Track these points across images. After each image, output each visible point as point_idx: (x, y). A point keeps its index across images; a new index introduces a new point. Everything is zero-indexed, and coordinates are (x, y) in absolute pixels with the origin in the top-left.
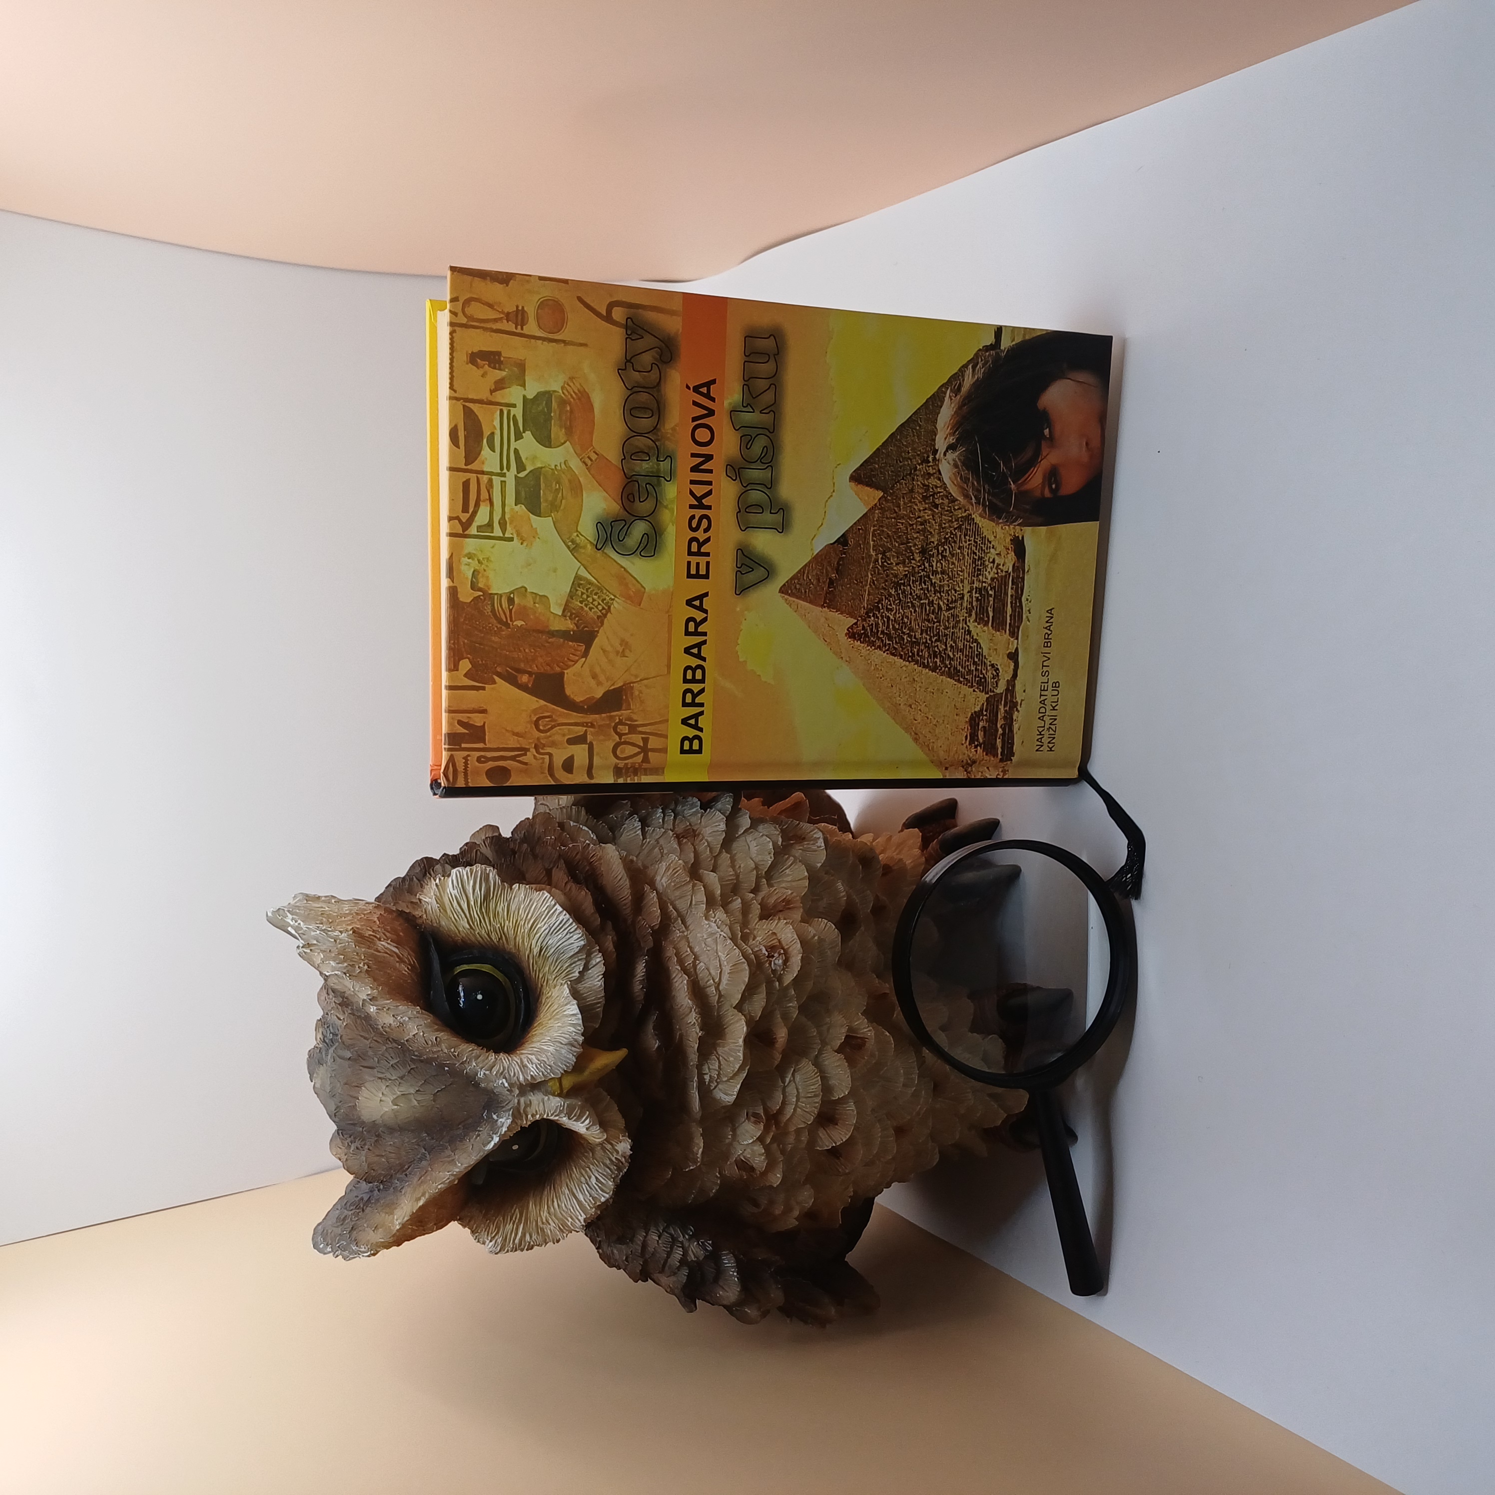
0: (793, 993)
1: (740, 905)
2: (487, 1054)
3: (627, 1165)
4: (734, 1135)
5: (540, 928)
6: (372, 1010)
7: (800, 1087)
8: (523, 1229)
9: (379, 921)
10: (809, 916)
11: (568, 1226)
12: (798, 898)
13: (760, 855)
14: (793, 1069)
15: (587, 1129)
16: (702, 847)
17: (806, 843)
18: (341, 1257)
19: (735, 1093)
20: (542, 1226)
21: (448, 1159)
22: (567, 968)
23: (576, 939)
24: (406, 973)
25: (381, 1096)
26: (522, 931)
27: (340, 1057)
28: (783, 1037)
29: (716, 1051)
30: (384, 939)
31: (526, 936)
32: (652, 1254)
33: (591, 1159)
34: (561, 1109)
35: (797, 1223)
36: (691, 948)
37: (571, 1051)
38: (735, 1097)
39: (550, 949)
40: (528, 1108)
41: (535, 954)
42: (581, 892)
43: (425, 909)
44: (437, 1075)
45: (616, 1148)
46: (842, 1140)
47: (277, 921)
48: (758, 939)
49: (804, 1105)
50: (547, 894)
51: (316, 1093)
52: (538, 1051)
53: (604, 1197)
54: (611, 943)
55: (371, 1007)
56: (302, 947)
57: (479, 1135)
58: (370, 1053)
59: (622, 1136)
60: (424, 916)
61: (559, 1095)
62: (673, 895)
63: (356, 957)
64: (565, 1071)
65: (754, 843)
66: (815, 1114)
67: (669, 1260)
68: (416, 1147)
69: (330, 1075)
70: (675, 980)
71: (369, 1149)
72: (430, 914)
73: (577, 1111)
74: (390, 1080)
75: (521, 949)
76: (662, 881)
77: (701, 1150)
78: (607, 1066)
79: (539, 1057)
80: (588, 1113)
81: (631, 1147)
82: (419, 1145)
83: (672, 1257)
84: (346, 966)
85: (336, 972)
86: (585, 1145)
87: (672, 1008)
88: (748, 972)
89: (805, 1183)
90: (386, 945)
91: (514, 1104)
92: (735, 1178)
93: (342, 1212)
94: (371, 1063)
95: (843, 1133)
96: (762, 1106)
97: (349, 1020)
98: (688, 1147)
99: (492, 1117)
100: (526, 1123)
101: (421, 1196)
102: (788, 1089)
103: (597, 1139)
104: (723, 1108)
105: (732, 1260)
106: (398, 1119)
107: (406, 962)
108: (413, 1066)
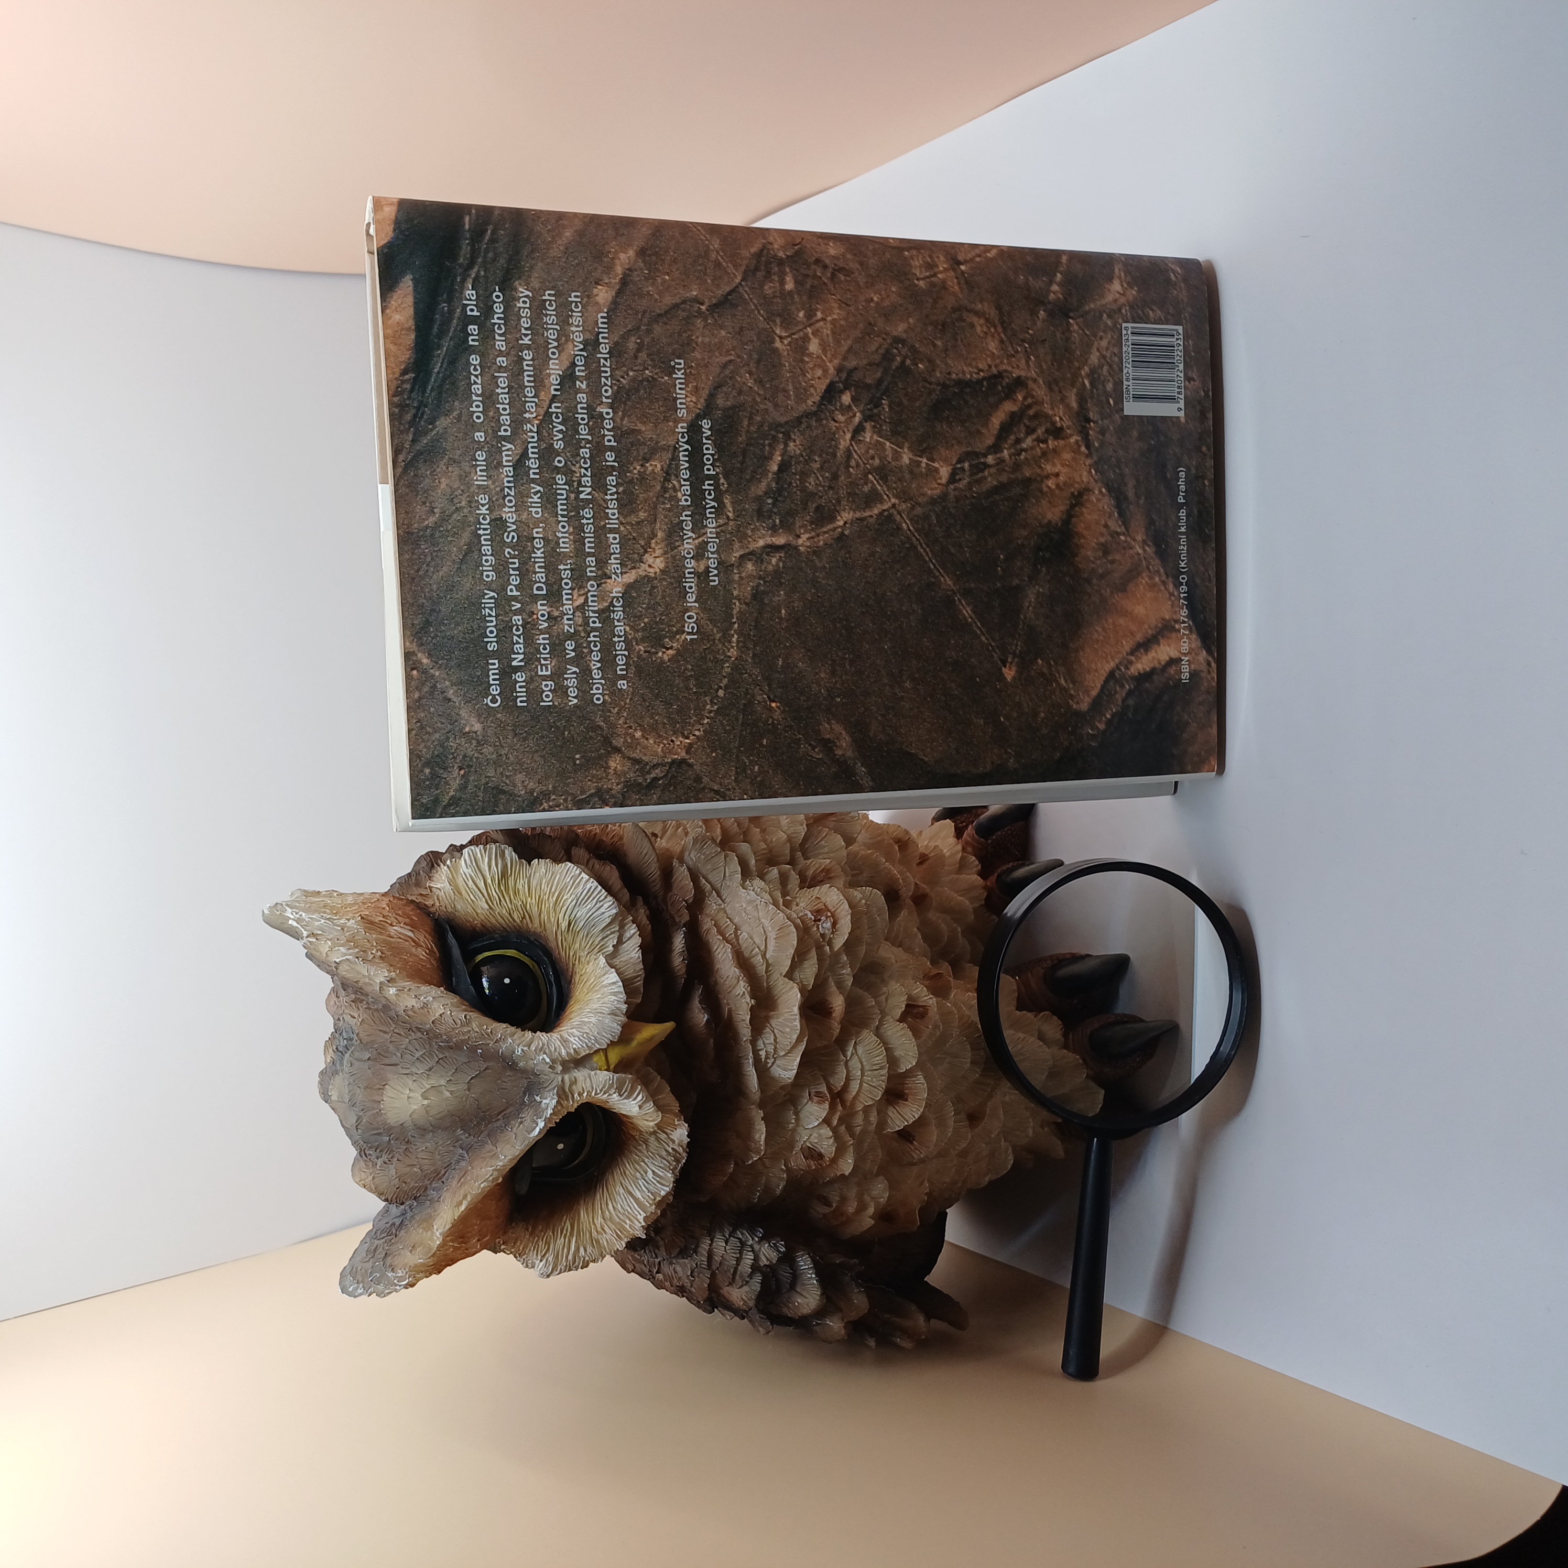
0: (845, 958)
1: (778, 875)
2: (523, 1032)
3: (685, 1155)
4: (798, 1119)
5: (567, 899)
6: (391, 992)
7: (864, 1060)
8: (576, 1243)
9: (389, 908)
10: (852, 883)
11: (625, 1229)
12: (837, 866)
13: (791, 826)
14: (853, 1041)
15: (640, 1107)
16: (729, 822)
18: (375, 1294)
19: (796, 1067)
20: (596, 1237)
21: (489, 1154)
22: (600, 942)
23: (608, 908)
24: (425, 957)
25: (408, 1092)
26: (547, 905)
27: (358, 1061)
28: (840, 1005)
29: (770, 1023)
30: (396, 923)
32: (720, 1264)
33: (645, 1152)
34: (610, 1082)
35: (873, 1222)
36: (730, 919)
37: (615, 1021)
38: (795, 1071)
39: (579, 922)
40: (574, 1087)
41: (563, 930)
42: (604, 868)
43: (438, 897)
44: (470, 1062)
45: (671, 1137)
46: (915, 1117)
47: (276, 921)
48: (802, 905)
49: (870, 1079)
50: (569, 864)
52: (578, 1025)
53: (663, 1191)
54: (645, 916)
55: (389, 989)
56: (306, 938)
57: (521, 1123)
58: (391, 1048)
59: (678, 1121)
60: (437, 904)
61: (608, 1070)
62: (705, 869)
63: (368, 944)
64: (611, 1041)
66: (882, 1088)
67: (739, 1267)
68: (452, 1148)
69: (348, 1083)
70: (717, 952)
71: (398, 1160)
72: (443, 900)
73: (628, 1085)
74: (417, 1074)
75: (548, 925)
76: (691, 856)
77: (763, 1137)
78: (655, 1037)
79: (579, 1030)
81: (688, 1133)
82: (454, 1145)
84: (358, 952)
85: (348, 957)
86: (638, 1136)
87: (716, 982)
88: (795, 935)
89: (877, 1175)
90: (400, 930)
91: (558, 1082)
92: (802, 1170)
93: (372, 1244)
94: (394, 1060)
95: (914, 1110)
96: (825, 1085)
97: (365, 1015)
98: (747, 1135)
99: (535, 1100)
100: (572, 1105)
101: (463, 1199)
102: (850, 1064)
103: (652, 1124)
104: (783, 1087)
105: (809, 1261)
106: (431, 1114)
107: (421, 947)
108: (442, 1056)
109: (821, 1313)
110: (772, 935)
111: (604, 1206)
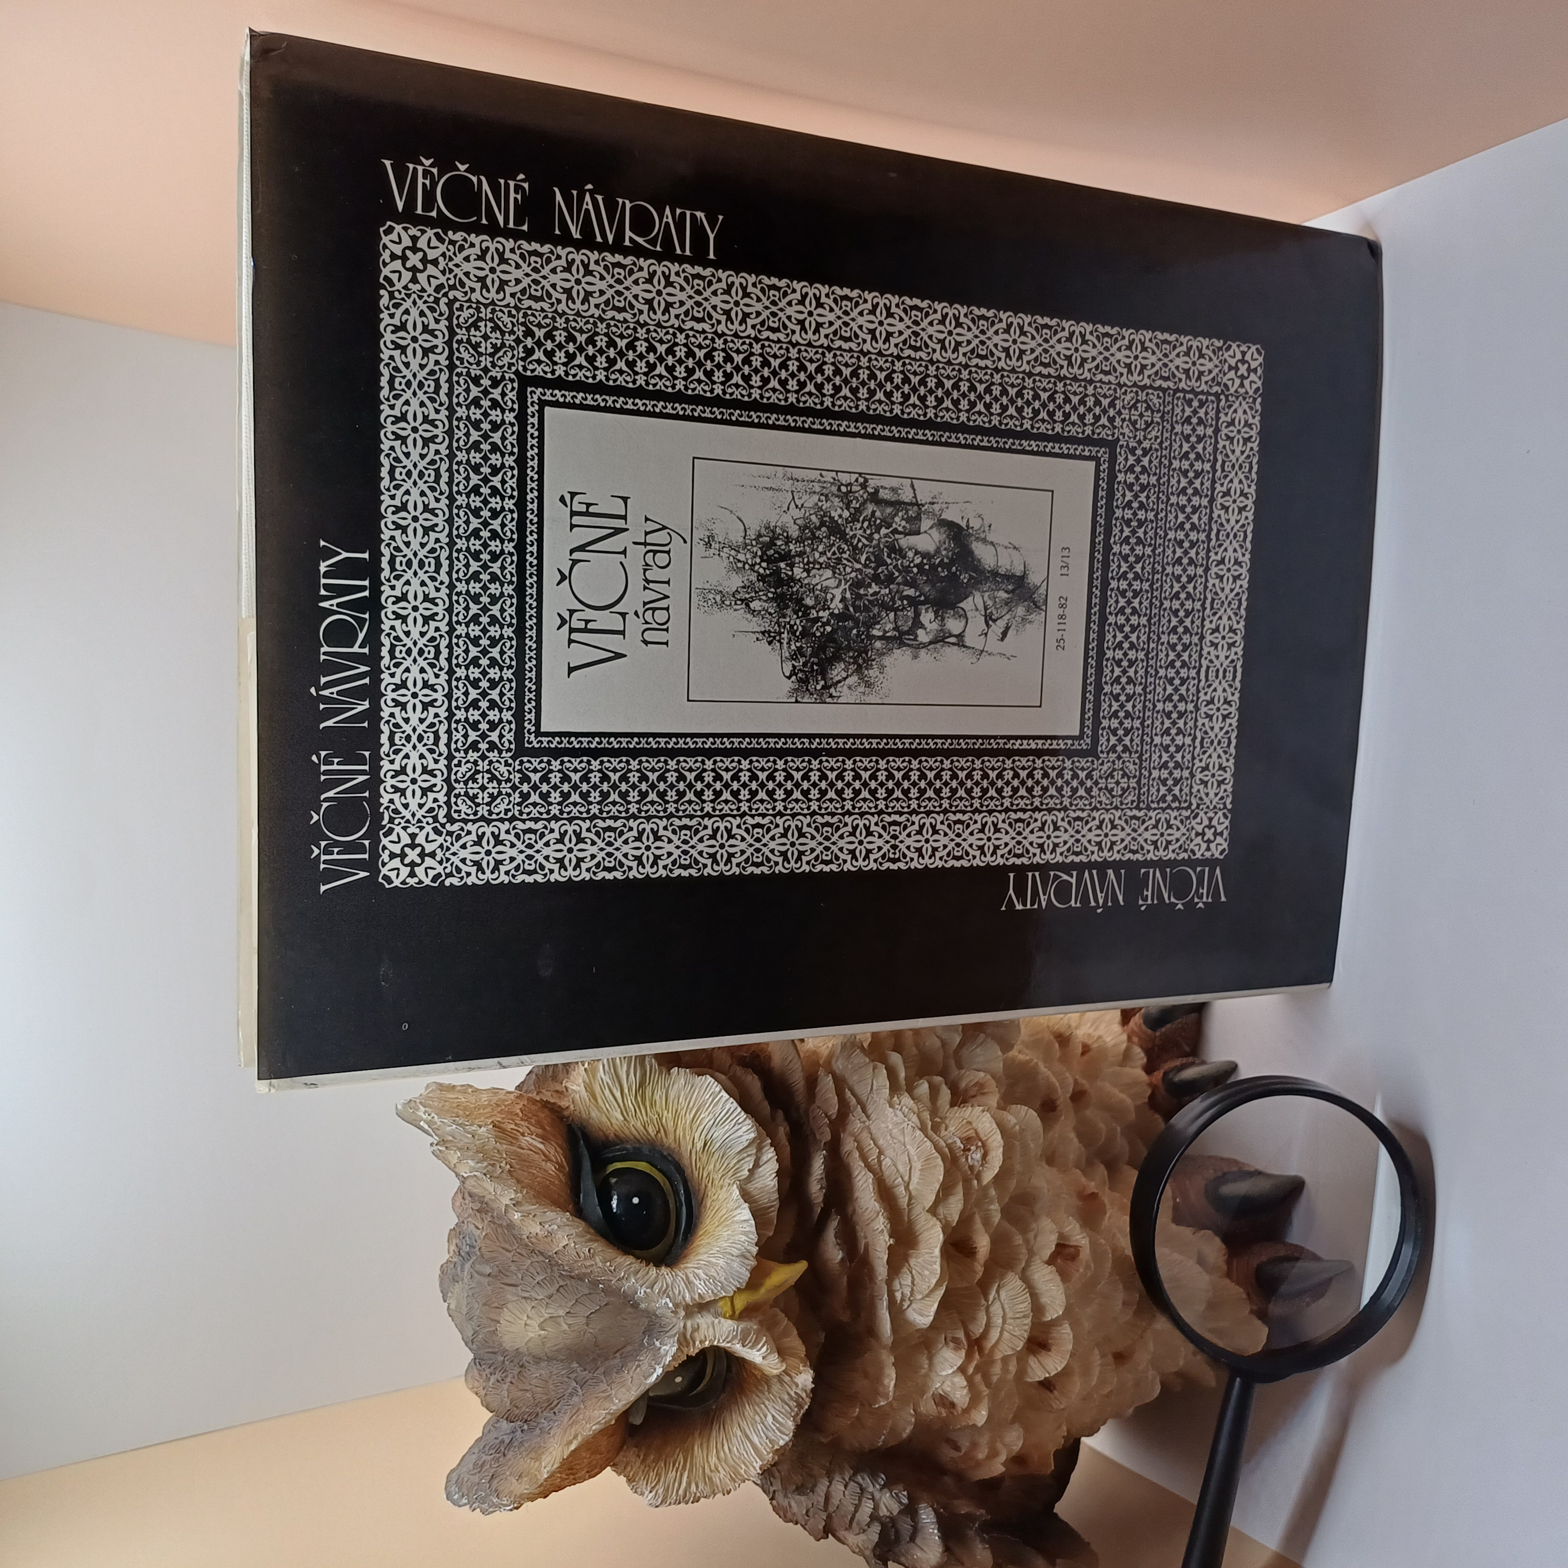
0: (994, 1193)
1: (928, 1090)
2: (647, 1268)
3: (808, 1401)
4: (931, 1364)
5: (704, 1118)
6: (516, 1217)
7: (1006, 1306)
8: (688, 1477)
9: (522, 1113)
10: (1007, 1101)
11: (741, 1475)
12: (992, 1081)
13: (947, 1031)
14: (997, 1285)
15: (763, 1358)
18: (478, 1509)
19: (932, 1313)
20: (709, 1474)
22: (735, 1165)
23: (744, 1131)
24: (554, 1173)
25: (525, 1318)
26: (683, 1121)
27: (478, 1273)
28: (985, 1246)
29: (908, 1264)
30: (529, 1134)
31: (688, 1128)
32: (837, 1507)
33: (767, 1393)
34: (734, 1334)
35: (1004, 1470)
36: (874, 1140)
37: (744, 1265)
38: (932, 1317)
39: (716, 1143)
40: (696, 1333)
41: (698, 1149)
43: (572, 1099)
44: (590, 1294)
45: (796, 1380)
46: (1057, 1370)
47: (408, 1116)
48: (952, 1129)
49: (1011, 1327)
50: (709, 1079)
52: (705, 1265)
53: (783, 1439)
54: (783, 1137)
55: (515, 1213)
56: (436, 1144)
57: (638, 1366)
58: (513, 1268)
59: (803, 1366)
60: (572, 1107)
61: (732, 1317)
62: (853, 1079)
63: (497, 1155)
64: (737, 1288)
66: (1024, 1338)
67: (858, 1514)
68: (566, 1379)
69: (466, 1295)
70: (858, 1179)
71: (511, 1382)
72: (578, 1104)
73: (752, 1336)
74: (536, 1300)
75: (682, 1144)
76: (838, 1062)
77: (893, 1383)
78: (786, 1281)
79: (707, 1271)
80: (765, 1338)
81: (813, 1379)
82: (569, 1377)
83: (861, 1510)
84: (486, 1166)
85: (475, 1173)
86: (759, 1376)
87: (854, 1211)
88: (942, 1169)
89: (1013, 1422)
90: (531, 1141)
91: (680, 1328)
92: (932, 1415)
93: (479, 1458)
94: (514, 1280)
95: (1057, 1362)
96: (962, 1330)
97: (489, 1230)
98: (877, 1378)
99: (654, 1343)
100: (693, 1351)
101: (574, 1439)
102: (992, 1309)
103: (775, 1372)
104: (918, 1330)
105: (932, 1515)
106: (547, 1345)
107: (551, 1161)
108: (562, 1283)
110: (917, 1165)
111: (719, 1446)
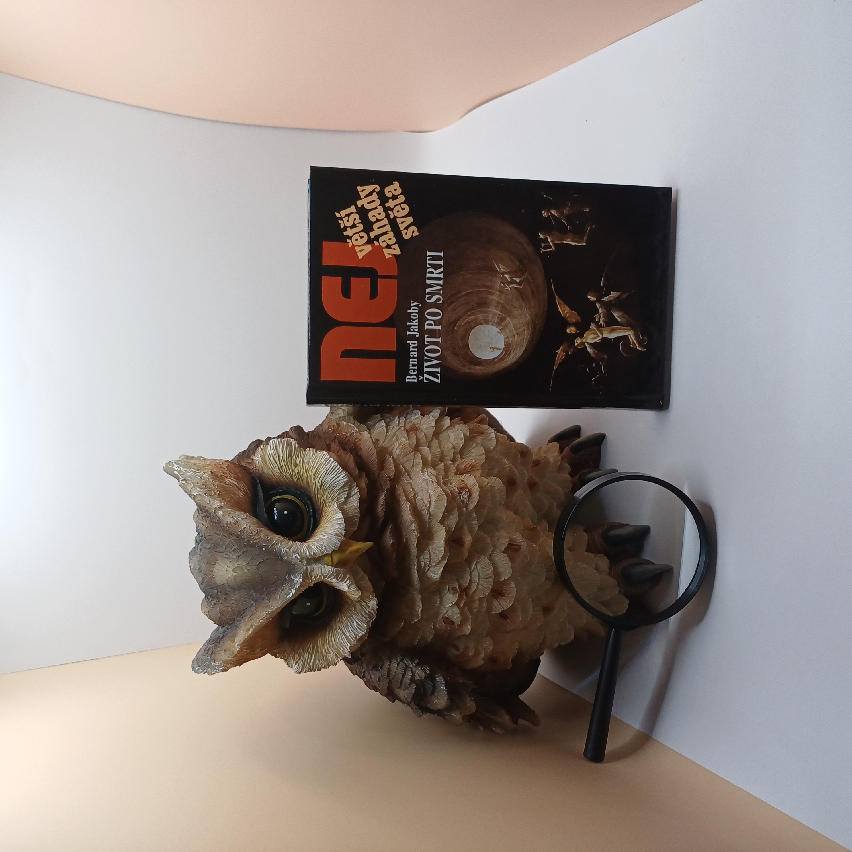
0: (475, 515)
1: (443, 466)
2: (288, 541)
3: (375, 615)
4: (441, 602)
5: (321, 471)
6: (220, 514)
7: (480, 572)
8: (314, 656)
9: (227, 468)
10: (485, 474)
11: (340, 652)
12: (478, 464)
13: (456, 440)
14: (475, 562)
15: (349, 587)
16: (421, 436)
17: (484, 435)
18: (207, 673)
19: (440, 573)
20: (325, 655)
21: (266, 605)
22: (337, 496)
23: (342, 478)
24: (242, 497)
25: (226, 567)
26: (311, 474)
27: (204, 548)
28: (469, 541)
29: (428, 548)
30: (229, 477)
31: (313, 477)
32: (394, 677)
33: (354, 611)
34: (332, 572)
35: (484, 662)
36: (413, 489)
37: (338, 539)
38: (440, 575)
39: (327, 484)
40: (312, 573)
41: (318, 487)
42: (346, 456)
43: (255, 464)
44: (259, 554)
45: (368, 605)
46: (508, 606)
47: (169, 470)
48: (454, 484)
49: (483, 583)
50: (325, 452)
51: (192, 573)
52: (318, 539)
53: (361, 633)
54: (364, 485)
55: (219, 512)
56: (181, 481)
57: (283, 590)
58: (221, 543)
59: (371, 596)
60: (255, 468)
61: (331, 565)
62: (403, 460)
63: (213, 487)
64: (334, 550)
65: (453, 434)
66: (490, 588)
67: (404, 679)
68: (248, 600)
69: (199, 560)
70: (403, 506)
71: (221, 603)
72: (258, 466)
73: (342, 575)
74: (232, 558)
75: (310, 485)
76: (396, 452)
77: (420, 609)
79: (318, 542)
80: (348, 576)
81: (377, 603)
82: (250, 599)
83: (406, 677)
84: (206, 491)
85: (200, 493)
86: (350, 602)
87: (401, 522)
88: (446, 500)
89: (486, 636)
90: (231, 481)
91: (304, 570)
92: (443, 629)
93: (207, 647)
94: (222, 549)
95: (508, 602)
96: (457, 584)
97: (209, 525)
98: (412, 607)
99: (291, 578)
100: (311, 582)
101: (250, 628)
102: (472, 574)
103: (356, 597)
104: (434, 583)
105: (443, 680)
106: (237, 581)
107: (242, 490)
108: (245, 550)
109: (449, 708)
110: (433, 499)
111: (330, 638)
